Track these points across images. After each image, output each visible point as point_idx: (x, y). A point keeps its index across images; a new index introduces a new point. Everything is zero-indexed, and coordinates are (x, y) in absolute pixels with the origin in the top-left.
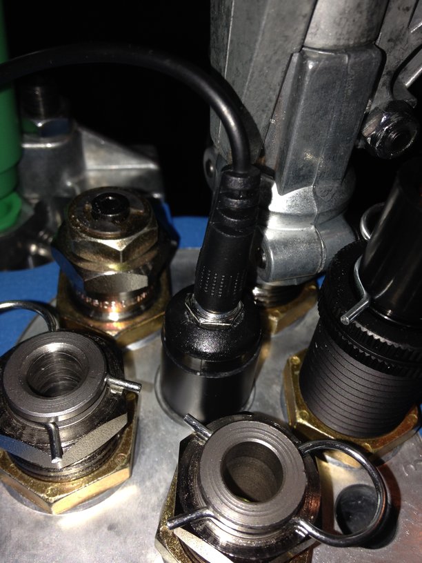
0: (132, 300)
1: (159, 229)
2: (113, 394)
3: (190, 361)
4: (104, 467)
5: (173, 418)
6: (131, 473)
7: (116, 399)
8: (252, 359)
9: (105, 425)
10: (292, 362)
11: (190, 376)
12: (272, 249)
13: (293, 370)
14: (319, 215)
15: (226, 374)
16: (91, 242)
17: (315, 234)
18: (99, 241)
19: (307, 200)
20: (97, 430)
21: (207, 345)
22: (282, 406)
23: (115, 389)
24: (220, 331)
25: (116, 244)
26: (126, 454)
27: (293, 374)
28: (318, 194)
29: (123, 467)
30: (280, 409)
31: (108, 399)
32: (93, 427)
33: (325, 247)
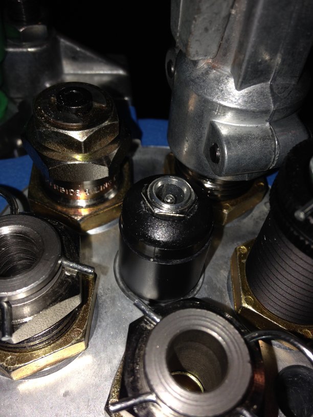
0: (95, 189)
1: (120, 123)
2: (67, 276)
3: (144, 248)
4: (60, 341)
5: (128, 296)
6: (87, 346)
7: (70, 280)
8: (203, 248)
9: (58, 305)
10: (239, 251)
11: (144, 261)
12: (226, 144)
13: (240, 258)
14: (275, 111)
15: (178, 261)
16: (54, 132)
17: (270, 131)
18: (61, 131)
19: (264, 96)
20: (49, 309)
21: (160, 234)
22: (229, 290)
23: (69, 271)
24: (173, 221)
25: (78, 136)
26: (82, 329)
27: (240, 262)
28: (276, 91)
29: (79, 341)
30: (227, 292)
31: (62, 281)
32: (46, 307)
33: (278, 144)
